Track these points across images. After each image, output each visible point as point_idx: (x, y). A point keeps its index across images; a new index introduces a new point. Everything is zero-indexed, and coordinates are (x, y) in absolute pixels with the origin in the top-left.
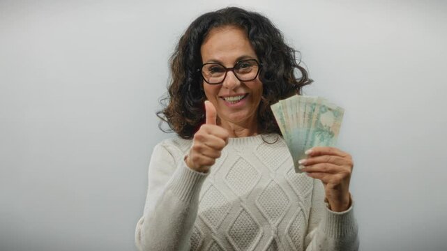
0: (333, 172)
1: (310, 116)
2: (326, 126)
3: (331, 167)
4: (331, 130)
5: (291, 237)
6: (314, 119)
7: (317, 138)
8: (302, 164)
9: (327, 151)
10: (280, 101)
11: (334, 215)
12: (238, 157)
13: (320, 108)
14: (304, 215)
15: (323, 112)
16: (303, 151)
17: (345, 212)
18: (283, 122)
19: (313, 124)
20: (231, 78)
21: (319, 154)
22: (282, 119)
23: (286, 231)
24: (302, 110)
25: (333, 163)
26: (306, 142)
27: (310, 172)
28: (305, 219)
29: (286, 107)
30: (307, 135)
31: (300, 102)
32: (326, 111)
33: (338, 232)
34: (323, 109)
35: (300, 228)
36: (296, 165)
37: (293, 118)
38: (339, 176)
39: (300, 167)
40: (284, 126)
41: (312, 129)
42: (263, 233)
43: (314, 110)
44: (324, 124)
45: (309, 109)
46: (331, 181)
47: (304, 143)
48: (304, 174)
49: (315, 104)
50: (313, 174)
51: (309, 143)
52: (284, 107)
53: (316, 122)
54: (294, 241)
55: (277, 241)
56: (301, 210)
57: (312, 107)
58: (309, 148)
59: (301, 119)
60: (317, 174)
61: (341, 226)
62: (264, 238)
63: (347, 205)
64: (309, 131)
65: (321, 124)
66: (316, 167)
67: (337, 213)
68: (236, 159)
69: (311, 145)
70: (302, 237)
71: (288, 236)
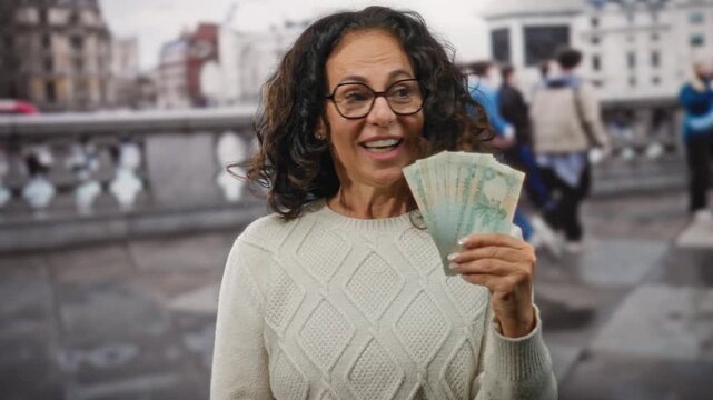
0: (501, 273)
1: (467, 184)
2: (493, 200)
3: (498, 264)
4: (501, 207)
5: (450, 383)
6: (473, 190)
7: (478, 221)
8: (454, 261)
9: (493, 240)
10: (418, 161)
11: (506, 342)
12: (368, 252)
13: (485, 172)
14: (472, 349)
15: (488, 179)
16: (456, 240)
17: (524, 338)
18: (422, 195)
19: (471, 197)
20: (381, 109)
21: (480, 245)
22: (420, 190)
23: (442, 374)
24: (454, 176)
25: (501, 258)
26: (460, 225)
27: (468, 274)
28: (473, 354)
29: (427, 170)
30: (462, 214)
31: (449, 162)
32: (493, 176)
33: (516, 370)
34: (489, 174)
35: (464, 368)
36: (446, 262)
37: (438, 189)
38: (511, 279)
39: (452, 266)
40: (425, 201)
41: (471, 205)
42: (405, 378)
43: (473, 176)
44: (489, 197)
45: (465, 174)
46: (499, 287)
47: (456, 227)
48: (459, 277)
49: (475, 166)
50: (473, 277)
51: (464, 227)
52: (425, 170)
53: (477, 194)
54: (454, 390)
55: (426, 389)
56: (467, 340)
57: (469, 170)
58: (465, 235)
59: (453, 190)
60: (477, 277)
61: (520, 361)
62: (406, 385)
63: (528, 327)
64: (464, 208)
65: (485, 197)
66: (475, 266)
67: (511, 339)
68: (365, 255)
69: (468, 230)
70: (467, 384)
71: (444, 382)
